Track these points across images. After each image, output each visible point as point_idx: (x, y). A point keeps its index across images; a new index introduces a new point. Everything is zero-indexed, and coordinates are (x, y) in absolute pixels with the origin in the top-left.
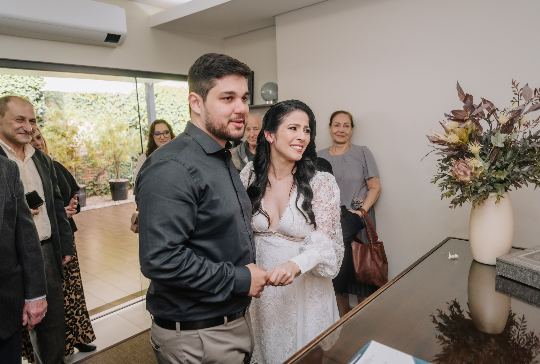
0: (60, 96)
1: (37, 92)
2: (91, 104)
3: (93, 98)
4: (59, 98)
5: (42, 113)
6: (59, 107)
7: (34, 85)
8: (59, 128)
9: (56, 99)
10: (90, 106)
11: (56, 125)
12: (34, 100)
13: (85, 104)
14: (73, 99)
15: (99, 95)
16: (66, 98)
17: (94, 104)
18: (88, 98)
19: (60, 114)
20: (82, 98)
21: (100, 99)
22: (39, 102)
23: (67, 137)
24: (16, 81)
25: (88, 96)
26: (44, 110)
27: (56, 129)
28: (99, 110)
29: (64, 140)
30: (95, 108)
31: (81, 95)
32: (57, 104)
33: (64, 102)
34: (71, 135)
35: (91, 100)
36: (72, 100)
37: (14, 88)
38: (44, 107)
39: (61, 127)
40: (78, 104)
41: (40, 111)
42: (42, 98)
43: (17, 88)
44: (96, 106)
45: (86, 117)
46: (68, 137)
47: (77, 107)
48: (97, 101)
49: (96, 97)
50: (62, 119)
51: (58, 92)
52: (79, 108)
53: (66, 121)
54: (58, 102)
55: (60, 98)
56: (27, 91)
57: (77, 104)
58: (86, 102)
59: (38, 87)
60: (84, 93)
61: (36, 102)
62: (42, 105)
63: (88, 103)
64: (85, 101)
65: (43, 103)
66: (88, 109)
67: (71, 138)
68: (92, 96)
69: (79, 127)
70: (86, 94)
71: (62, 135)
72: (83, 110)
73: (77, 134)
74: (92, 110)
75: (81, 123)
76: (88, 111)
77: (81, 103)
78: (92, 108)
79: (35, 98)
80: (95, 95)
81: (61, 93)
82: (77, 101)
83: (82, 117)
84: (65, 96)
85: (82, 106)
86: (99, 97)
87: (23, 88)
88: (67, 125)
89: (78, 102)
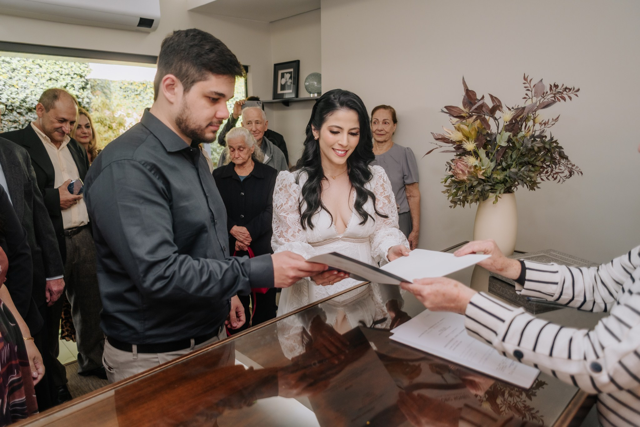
0: (107, 85)
1: (83, 79)
2: (139, 94)
3: (141, 88)
4: (106, 86)
5: (88, 103)
6: (106, 96)
7: (79, 72)
8: (106, 119)
9: (103, 88)
10: (138, 96)
11: (103, 116)
12: (80, 89)
13: (133, 94)
14: (121, 88)
15: (148, 84)
16: (113, 86)
17: (143, 94)
18: (136, 88)
19: (107, 104)
20: (130, 87)
21: (149, 89)
22: (85, 90)
23: (113, 129)
24: (61, 67)
25: (136, 85)
26: (90, 99)
27: (102, 120)
28: (148, 101)
29: (110, 133)
30: (143, 98)
31: (128, 83)
32: (104, 93)
33: (112, 91)
34: (118, 127)
35: (139, 90)
36: (119, 89)
37: (59, 75)
38: (91, 96)
39: (107, 119)
40: (126, 94)
41: (86, 100)
42: (88, 86)
43: (62, 75)
44: (145, 97)
45: (134, 108)
46: (115, 130)
47: (125, 97)
48: (146, 90)
49: (145, 86)
50: (109, 109)
51: (105, 80)
52: (127, 98)
53: (113, 112)
54: (105, 90)
55: (107, 86)
56: (72, 78)
57: (124, 93)
58: (134, 91)
59: (83, 74)
60: (132, 82)
61: (81, 90)
62: (88, 94)
63: (136, 93)
64: (133, 91)
65: (89, 91)
66: (136, 99)
67: (117, 130)
68: (140, 85)
69: (126, 118)
70: (135, 82)
71: (109, 127)
72: (131, 100)
73: (124, 127)
74: (140, 101)
75: (128, 115)
76: (136, 101)
77: (129, 92)
78: (140, 98)
79: (81, 86)
80: (144, 84)
81: (108, 81)
82: (125, 90)
83: (130, 107)
84: (112, 85)
85: (130, 96)
86: (148, 86)
87: (68, 75)
88: (114, 116)
89: (125, 92)
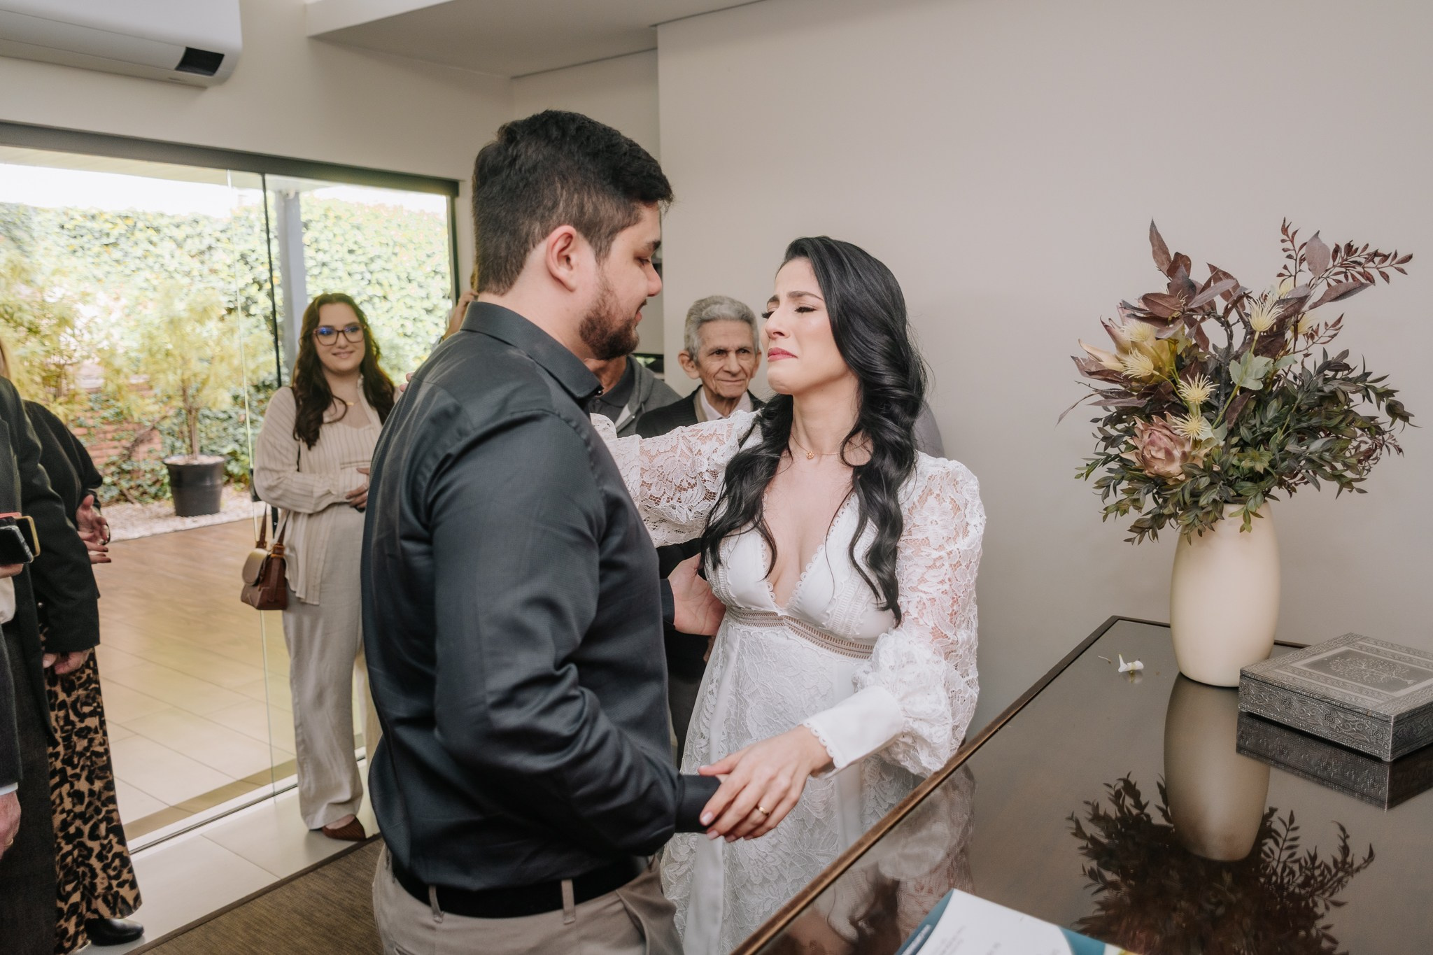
0: (23, 218)
2: (115, 244)
3: (121, 227)
4: (18, 222)
6: (19, 247)
8: (20, 309)
9: (11, 227)
10: (111, 248)
11: (11, 299)
13: (98, 243)
14: (62, 227)
15: (138, 218)
16: (40, 223)
17: (124, 244)
18: (107, 227)
19: (24, 270)
20: (89, 224)
21: (141, 230)
23: (42, 334)
25: (107, 221)
27: (9, 310)
28: (137, 261)
29: (34, 343)
30: (126, 254)
31: (85, 216)
32: (13, 239)
33: (35, 234)
34: (55, 328)
35: (115, 233)
36: (58, 230)
39: (26, 307)
40: (77, 243)
44: (130, 250)
45: (99, 280)
46: (46, 336)
47: (75, 251)
48: (133, 234)
49: (130, 223)
50: (28, 282)
51: (17, 206)
52: (80, 253)
53: (41, 290)
54: (18, 233)
55: (23, 222)
57: (73, 241)
58: (101, 237)
60: (94, 212)
63: (105, 241)
64: (97, 235)
66: (105, 257)
67: (54, 337)
68: (119, 221)
69: (80, 306)
70: (101, 214)
71: (30, 330)
72: (90, 260)
73: (73, 328)
74: (117, 261)
75: (84, 297)
76: (106, 263)
77: (85, 239)
78: (117, 254)
80: (127, 217)
81: (26, 208)
82: (73, 233)
83: (87, 278)
84: (36, 219)
85: (89, 249)
86: (140, 225)
88: (44, 301)
89: (75, 237)
